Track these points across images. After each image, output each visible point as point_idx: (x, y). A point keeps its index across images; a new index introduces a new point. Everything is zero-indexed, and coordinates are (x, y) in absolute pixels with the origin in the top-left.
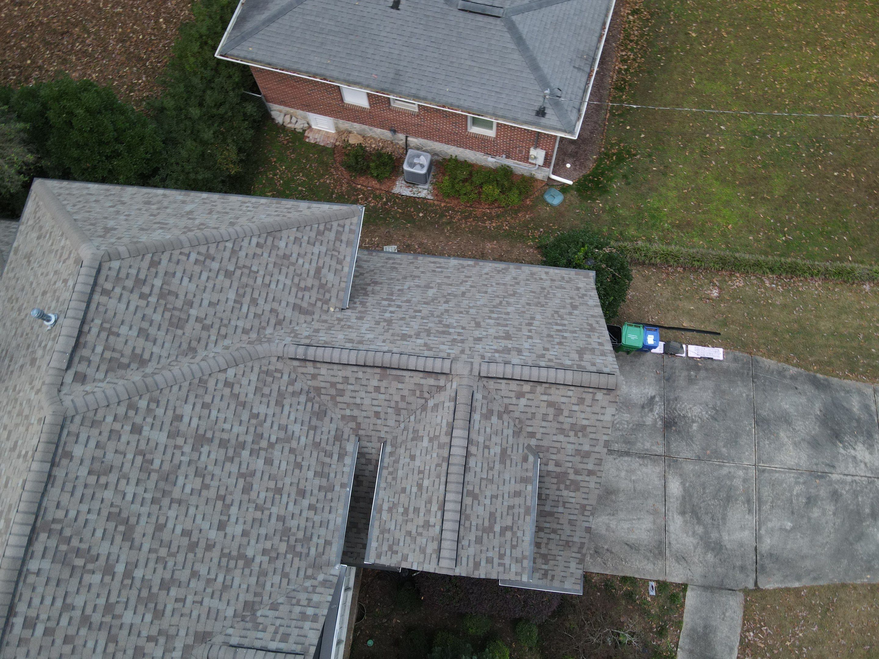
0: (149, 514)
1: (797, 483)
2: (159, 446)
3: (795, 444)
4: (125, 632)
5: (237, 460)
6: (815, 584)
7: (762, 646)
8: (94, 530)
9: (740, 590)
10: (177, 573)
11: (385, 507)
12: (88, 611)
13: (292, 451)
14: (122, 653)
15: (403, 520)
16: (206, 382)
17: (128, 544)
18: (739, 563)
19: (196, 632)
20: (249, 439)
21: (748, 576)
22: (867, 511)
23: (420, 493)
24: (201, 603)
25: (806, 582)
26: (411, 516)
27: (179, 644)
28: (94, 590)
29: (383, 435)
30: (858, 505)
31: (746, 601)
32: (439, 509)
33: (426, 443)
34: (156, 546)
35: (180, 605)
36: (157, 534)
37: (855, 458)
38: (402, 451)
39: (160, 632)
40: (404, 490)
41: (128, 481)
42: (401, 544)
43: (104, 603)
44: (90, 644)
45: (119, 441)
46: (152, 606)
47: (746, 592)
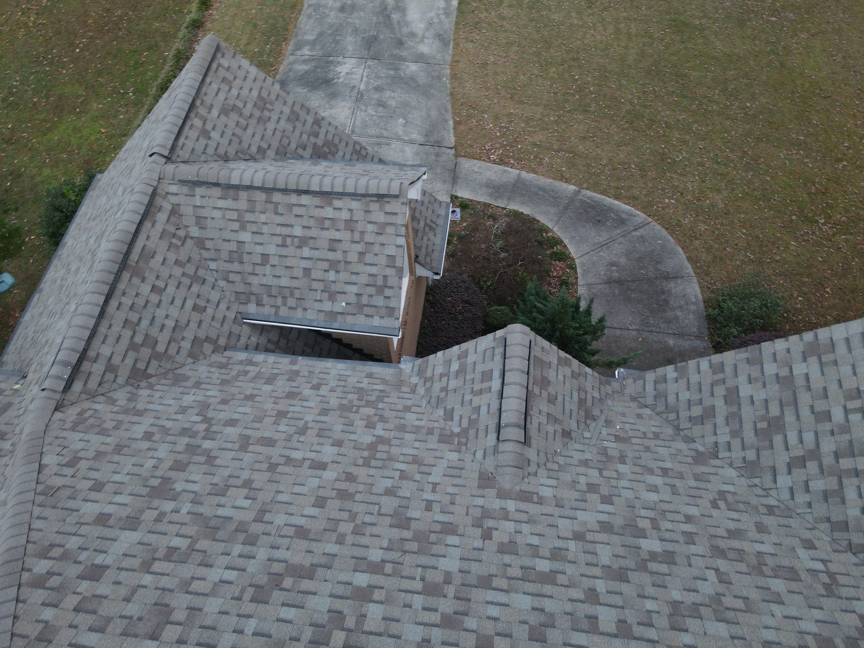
0: (272, 547)
1: (366, 111)
2: (145, 540)
3: (331, 107)
4: (475, 567)
5: (214, 453)
6: (450, 111)
7: (501, 151)
8: (278, 620)
9: (456, 159)
10: (383, 511)
11: (327, 306)
12: (435, 618)
13: (224, 402)
14: (509, 569)
15: (345, 270)
16: (51, 488)
17: (320, 572)
18: (433, 157)
19: (479, 487)
20: (186, 440)
21: (444, 153)
22: (392, 72)
23: (311, 241)
24: (435, 484)
25: (449, 116)
26: (338, 256)
27: (496, 504)
28: (396, 612)
29: (231, 315)
30: (387, 77)
31: (464, 156)
32: (330, 204)
33: (245, 236)
34: (334, 536)
35: (436, 507)
36: (311, 536)
37: (347, 73)
38: (255, 280)
39: (477, 524)
40: (307, 271)
41: (198, 579)
42: (373, 270)
43: (422, 597)
44: (494, 611)
45: (106, 597)
46: (433, 537)
47: (457, 156)
